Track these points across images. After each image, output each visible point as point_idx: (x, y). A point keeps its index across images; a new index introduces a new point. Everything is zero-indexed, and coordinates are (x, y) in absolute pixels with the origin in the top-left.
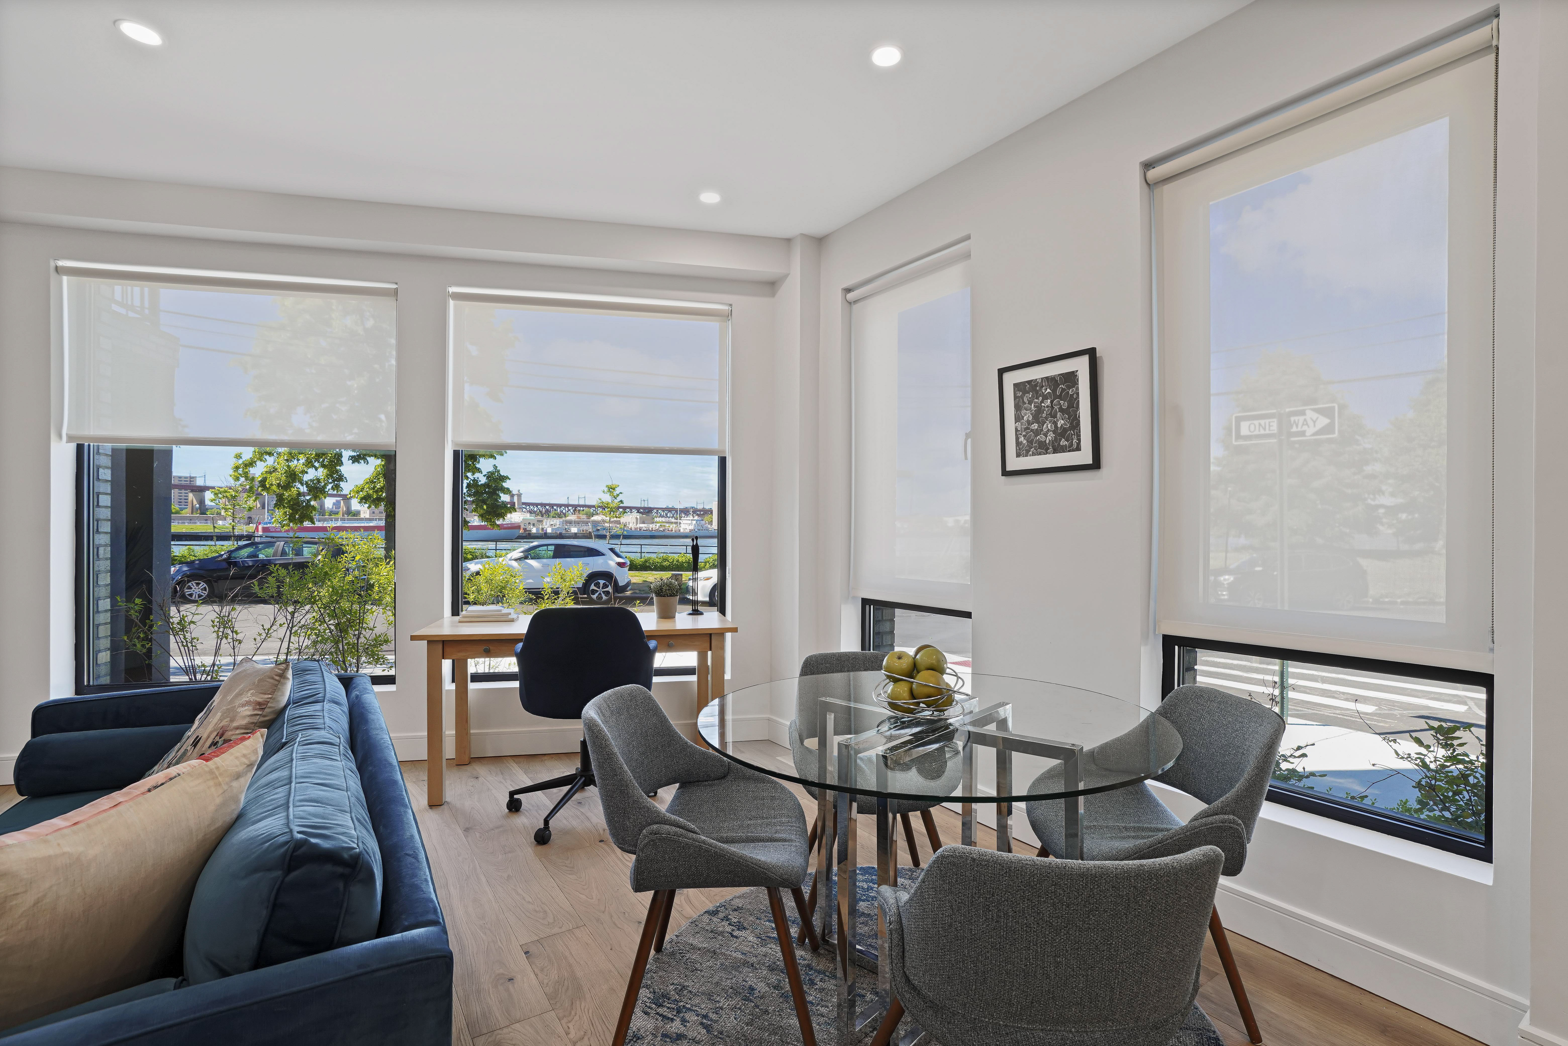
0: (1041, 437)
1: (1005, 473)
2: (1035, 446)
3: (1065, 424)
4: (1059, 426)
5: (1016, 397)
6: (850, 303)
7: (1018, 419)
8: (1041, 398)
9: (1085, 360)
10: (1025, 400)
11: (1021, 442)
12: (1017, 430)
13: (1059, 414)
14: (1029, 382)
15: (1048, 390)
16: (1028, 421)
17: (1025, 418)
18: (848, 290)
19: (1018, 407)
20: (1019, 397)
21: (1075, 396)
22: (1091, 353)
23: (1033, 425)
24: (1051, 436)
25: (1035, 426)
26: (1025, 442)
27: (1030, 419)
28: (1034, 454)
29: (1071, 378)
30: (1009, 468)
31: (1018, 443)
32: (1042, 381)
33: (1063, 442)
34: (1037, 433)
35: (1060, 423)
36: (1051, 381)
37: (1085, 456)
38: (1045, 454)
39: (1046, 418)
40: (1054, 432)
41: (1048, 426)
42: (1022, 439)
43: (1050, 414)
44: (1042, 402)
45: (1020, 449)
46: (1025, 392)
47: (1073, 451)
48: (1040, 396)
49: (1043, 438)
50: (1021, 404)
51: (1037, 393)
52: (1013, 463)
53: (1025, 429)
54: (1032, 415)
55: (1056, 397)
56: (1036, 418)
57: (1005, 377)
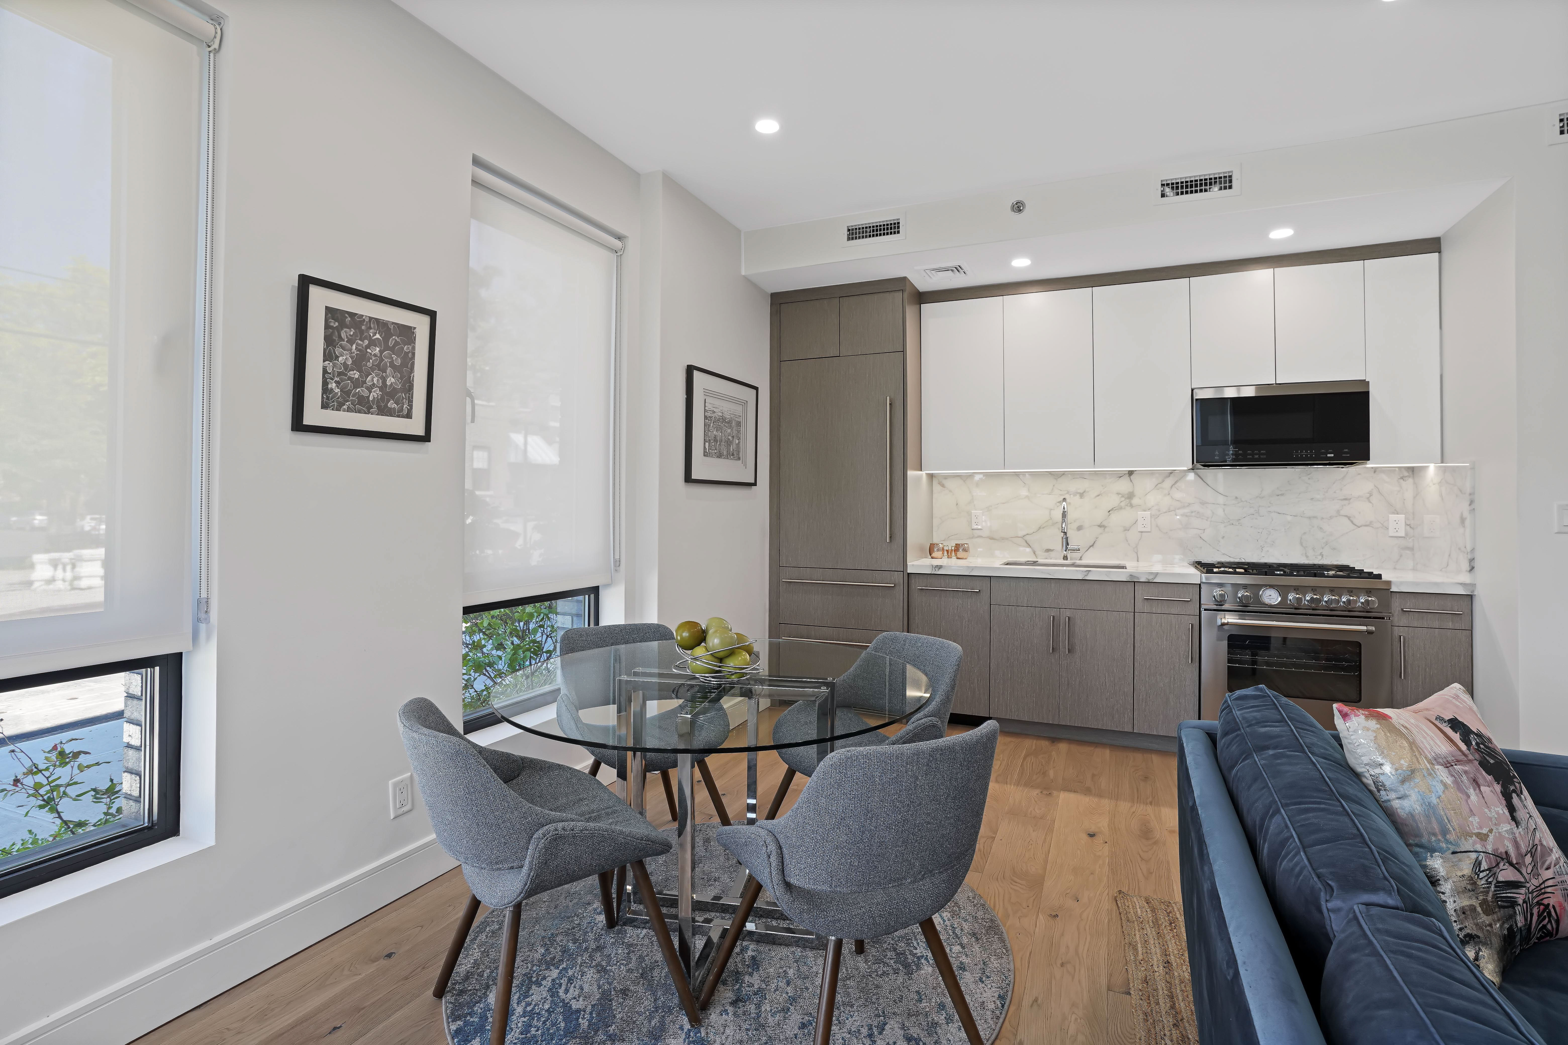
0: (362, 391)
1: (298, 426)
2: (352, 400)
3: (395, 383)
4: (388, 383)
5: (327, 326)
7: (328, 356)
8: (366, 342)
9: (425, 320)
10: (343, 335)
11: (332, 389)
12: (325, 371)
13: (389, 370)
14: (352, 315)
15: (378, 336)
16: (345, 364)
17: (340, 359)
19: (330, 340)
20: (332, 327)
21: (410, 355)
22: (433, 315)
23: (352, 372)
24: (375, 394)
25: (356, 375)
26: (337, 390)
27: (350, 362)
28: (349, 410)
29: (407, 332)
30: (305, 422)
31: (325, 390)
32: (370, 321)
33: (393, 405)
34: (357, 383)
35: (390, 381)
36: (381, 325)
37: (416, 424)
38: (365, 413)
39: (372, 369)
40: (381, 389)
41: (373, 379)
42: (332, 385)
43: (378, 366)
44: (368, 347)
45: (328, 398)
46: (343, 325)
47: (403, 417)
48: (366, 338)
49: (365, 393)
50: (335, 338)
51: (362, 332)
52: (313, 415)
53: (340, 374)
54: (352, 357)
55: (387, 348)
56: (359, 361)
57: (311, 291)
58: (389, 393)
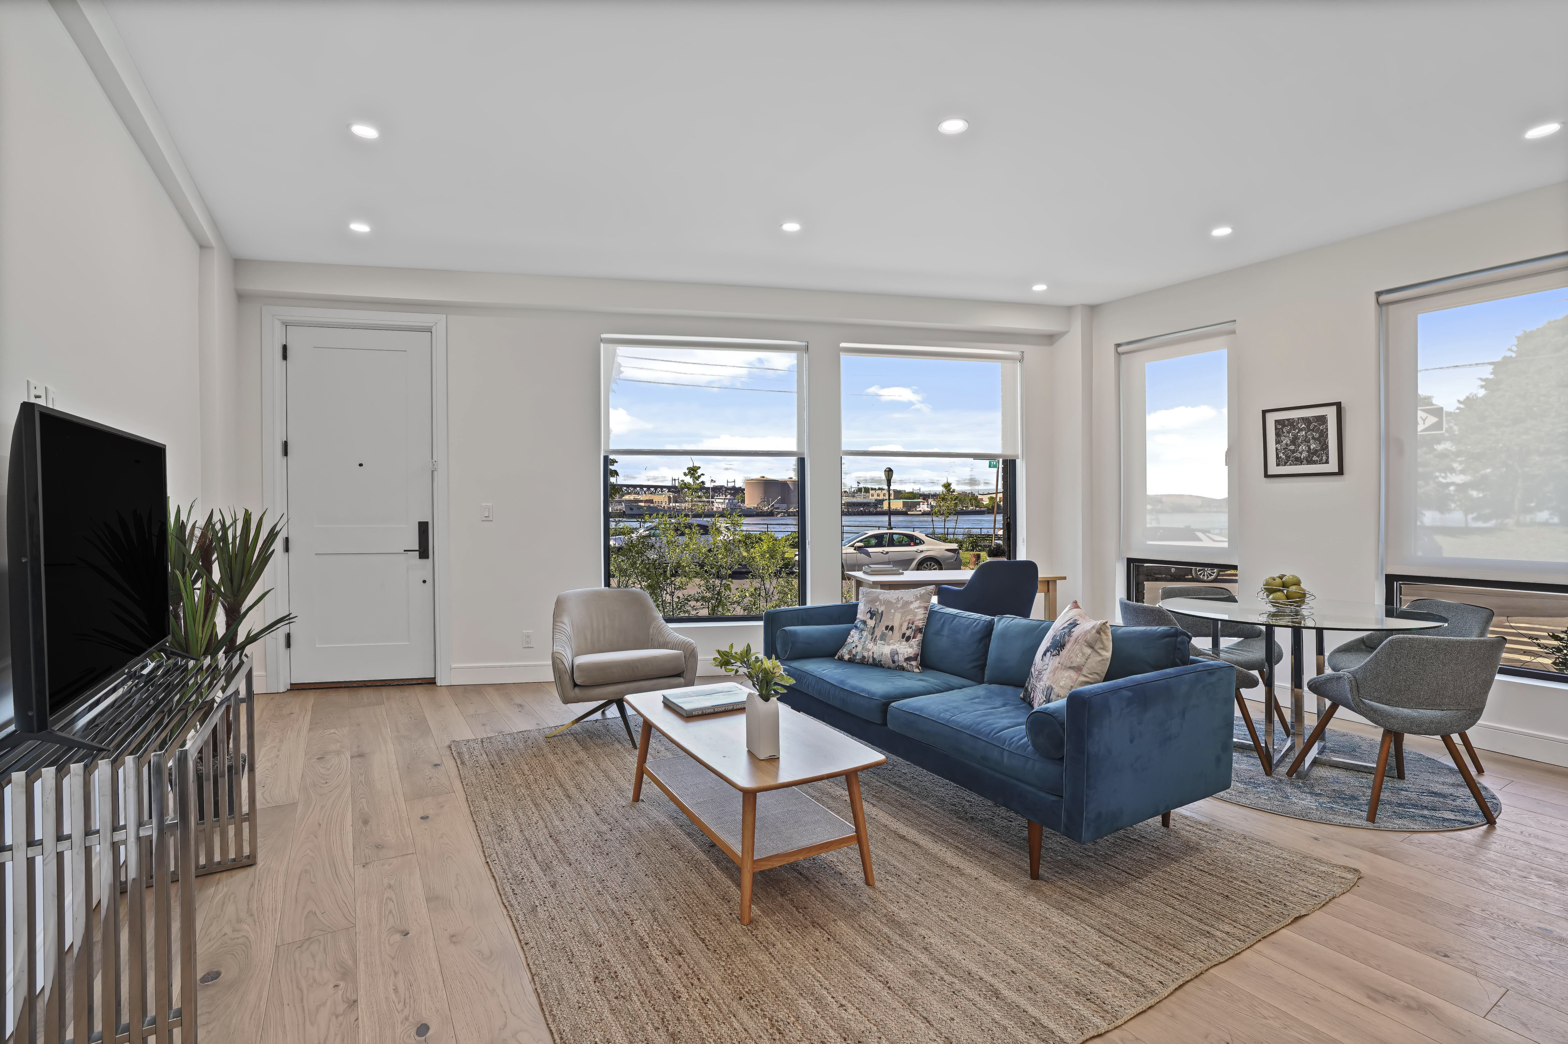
0: (1297, 455)
1: (1267, 475)
2: (1291, 460)
3: (1316, 447)
4: (1312, 447)
5: (1276, 429)
6: (1119, 354)
7: (1277, 442)
8: (1297, 430)
9: (1334, 408)
10: (1284, 430)
12: (1277, 449)
13: (1312, 441)
14: (1288, 420)
15: (1304, 426)
16: (1287, 444)
17: (1284, 442)
18: (1117, 346)
19: (1278, 435)
20: (1279, 429)
21: (1324, 430)
22: (1338, 405)
23: (1290, 447)
24: (1305, 454)
25: (1292, 447)
26: (1284, 457)
27: (1289, 442)
28: (1290, 465)
29: (1322, 419)
30: (1269, 473)
31: (1278, 457)
32: (1298, 420)
33: (1315, 458)
36: (1306, 420)
37: (1333, 466)
38: (1300, 465)
39: (1302, 443)
40: (1307, 451)
41: (1303, 447)
42: (1281, 455)
43: (1305, 441)
44: (1298, 432)
45: (1279, 461)
46: (1284, 426)
47: (1323, 463)
49: (1299, 455)
50: (1281, 433)
51: (1294, 426)
52: (1273, 469)
53: (1284, 449)
54: (1290, 440)
55: (1309, 430)
56: (1293, 442)
57: (1268, 415)
58: (1313, 453)
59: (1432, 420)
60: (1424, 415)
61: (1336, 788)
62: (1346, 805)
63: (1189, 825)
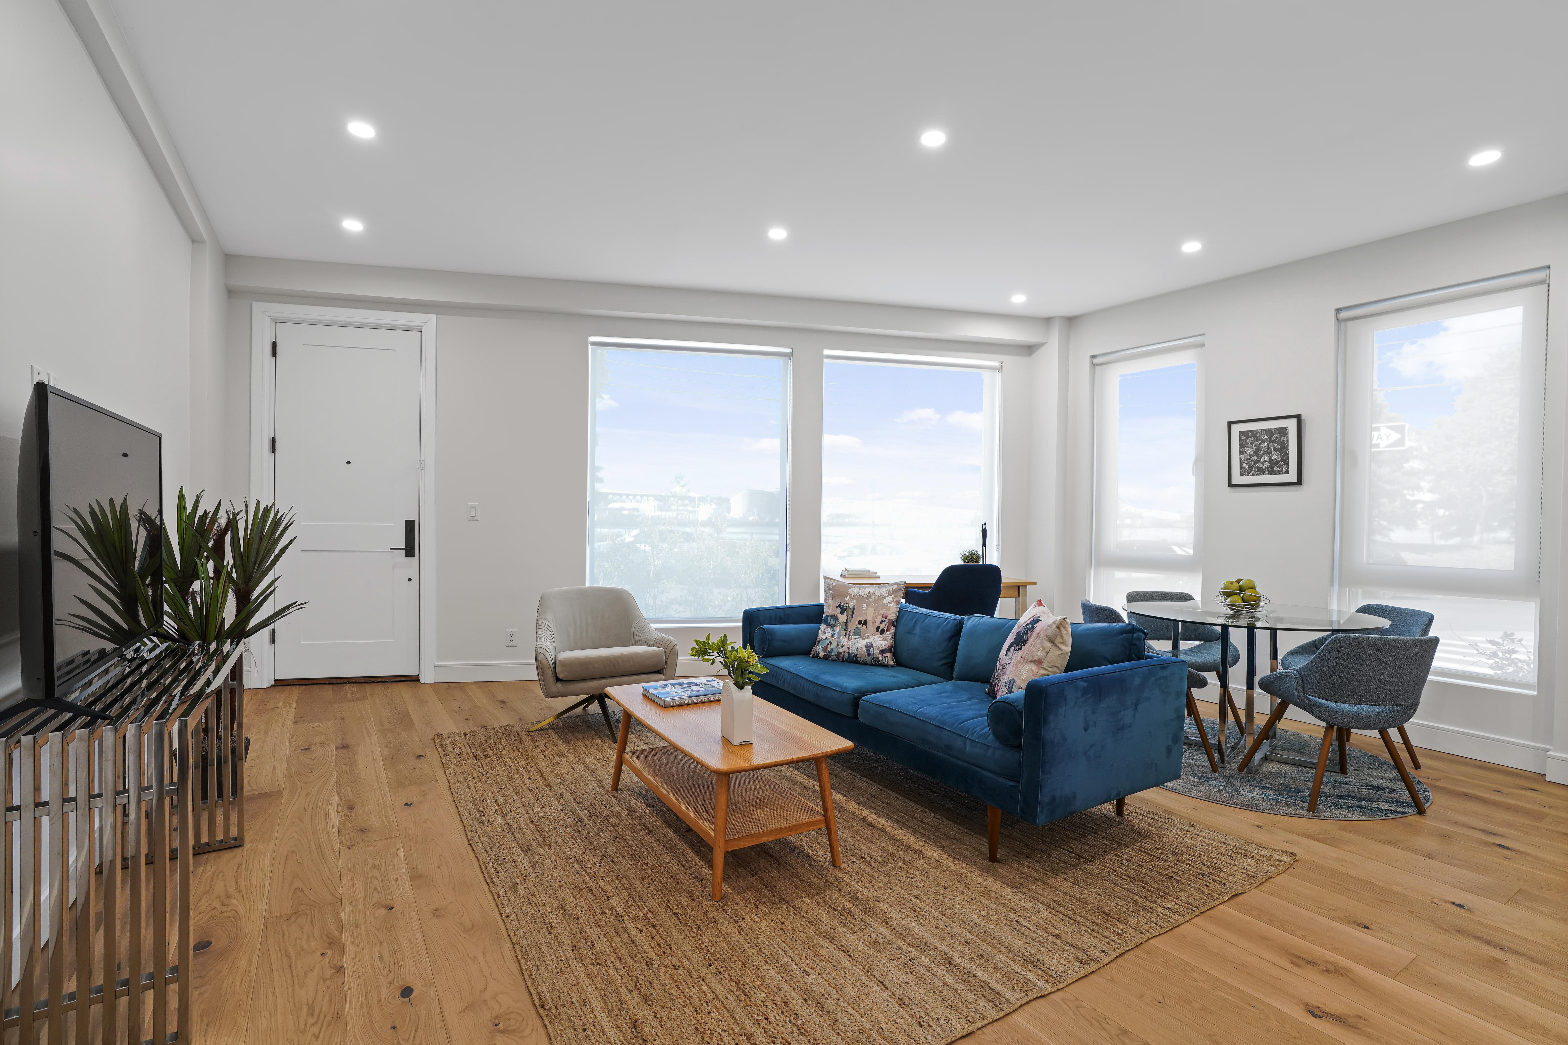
0: (1260, 465)
1: (1231, 485)
2: (1254, 470)
3: (1278, 458)
4: (1273, 458)
5: (1240, 440)
6: (1094, 365)
7: (1242, 453)
8: (1260, 441)
9: (1295, 420)
10: (1248, 442)
11: (1244, 467)
12: (1241, 459)
13: (1273, 452)
14: (1252, 431)
15: (1266, 437)
16: (1250, 455)
17: (1247, 452)
18: (1093, 357)
19: (1242, 446)
20: (1243, 439)
21: (1285, 442)
22: (1298, 417)
23: (1253, 457)
24: (1267, 465)
25: (1255, 458)
26: (1247, 467)
27: (1252, 453)
28: (1253, 475)
29: (1283, 431)
30: (1234, 482)
31: (1241, 467)
32: (1260, 431)
33: (1276, 468)
35: (1274, 456)
36: (1268, 432)
37: (1292, 477)
38: (1262, 475)
39: (1264, 454)
40: (1269, 462)
41: (1265, 458)
42: (1244, 465)
43: (1267, 452)
44: (1261, 443)
45: (1242, 471)
46: (1248, 437)
47: (1283, 474)
48: (1260, 440)
50: (1245, 444)
51: (1257, 438)
52: (1237, 479)
53: (1247, 459)
54: (1253, 451)
55: (1271, 441)
56: (1257, 452)
57: (1233, 427)
58: (1274, 463)
59: (1395, 436)
60: (1388, 431)
61: (1282, 782)
62: (1291, 797)
63: (1141, 815)
